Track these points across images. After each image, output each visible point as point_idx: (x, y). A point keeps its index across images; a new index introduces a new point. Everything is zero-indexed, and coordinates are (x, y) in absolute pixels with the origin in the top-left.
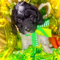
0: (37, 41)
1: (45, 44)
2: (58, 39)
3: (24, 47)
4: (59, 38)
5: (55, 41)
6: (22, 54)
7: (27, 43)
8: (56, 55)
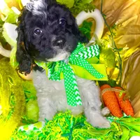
0: (77, 92)
2: (121, 95)
3: (44, 116)
4: (124, 94)
5: (116, 100)
7: (50, 105)
8: (118, 130)
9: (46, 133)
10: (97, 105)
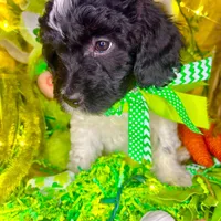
1: (164, 146)
6: (65, 187)
8: (206, 192)
9: (74, 193)
10: (174, 145)
